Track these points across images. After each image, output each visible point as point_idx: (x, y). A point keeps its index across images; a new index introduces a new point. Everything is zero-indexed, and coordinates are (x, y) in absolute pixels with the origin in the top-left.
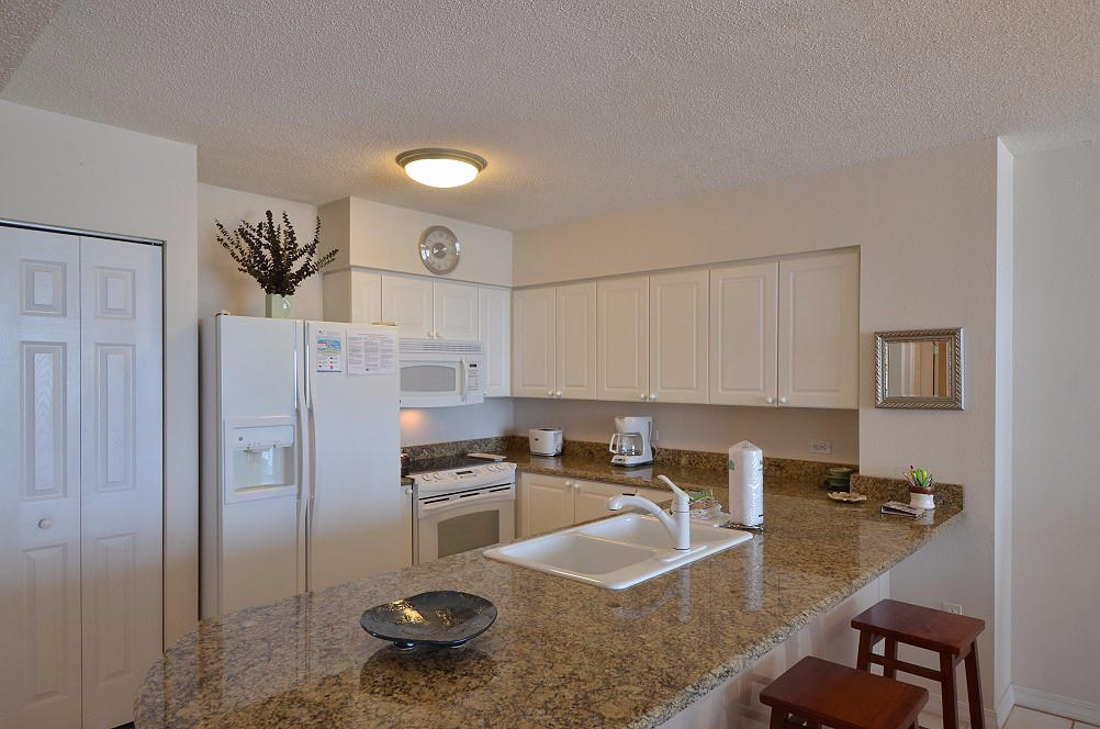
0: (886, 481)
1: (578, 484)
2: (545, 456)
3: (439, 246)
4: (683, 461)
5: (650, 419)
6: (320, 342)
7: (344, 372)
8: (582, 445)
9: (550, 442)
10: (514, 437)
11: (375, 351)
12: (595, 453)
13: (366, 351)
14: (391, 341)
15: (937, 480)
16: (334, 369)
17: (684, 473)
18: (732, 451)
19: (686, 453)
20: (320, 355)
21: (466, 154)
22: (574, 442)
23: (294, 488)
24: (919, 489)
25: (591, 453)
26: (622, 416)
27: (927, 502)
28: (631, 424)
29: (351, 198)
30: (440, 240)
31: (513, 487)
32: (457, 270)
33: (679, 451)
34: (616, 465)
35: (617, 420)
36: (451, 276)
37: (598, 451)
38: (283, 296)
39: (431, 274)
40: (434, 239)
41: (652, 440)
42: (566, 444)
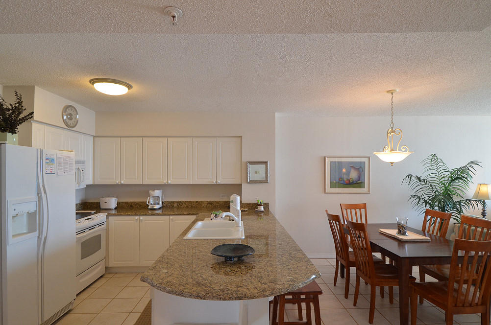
0: (250, 204)
1: (141, 218)
2: (110, 209)
3: (71, 115)
4: (175, 205)
5: (161, 191)
6: (47, 159)
7: (56, 173)
8: (126, 203)
9: (113, 203)
10: (86, 203)
11: (67, 164)
12: (134, 206)
13: (64, 164)
14: (72, 159)
15: (265, 202)
16: (52, 173)
17: (175, 209)
18: (232, 198)
19: (176, 202)
20: (47, 166)
21: (126, 83)
22: (123, 202)
23: (36, 233)
24: (261, 205)
25: (132, 206)
26: (153, 190)
27: (262, 208)
28: (157, 193)
29: (35, 86)
30: (71, 112)
31: (105, 223)
32: (76, 127)
33: (173, 202)
34: (151, 209)
35: (150, 191)
36: (73, 129)
37: (135, 205)
38: (13, 134)
39: (67, 128)
40: (69, 111)
41: (162, 199)
42: (118, 203)
